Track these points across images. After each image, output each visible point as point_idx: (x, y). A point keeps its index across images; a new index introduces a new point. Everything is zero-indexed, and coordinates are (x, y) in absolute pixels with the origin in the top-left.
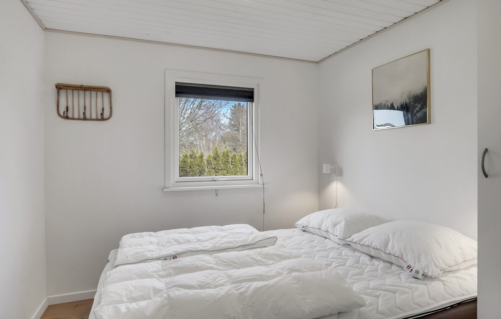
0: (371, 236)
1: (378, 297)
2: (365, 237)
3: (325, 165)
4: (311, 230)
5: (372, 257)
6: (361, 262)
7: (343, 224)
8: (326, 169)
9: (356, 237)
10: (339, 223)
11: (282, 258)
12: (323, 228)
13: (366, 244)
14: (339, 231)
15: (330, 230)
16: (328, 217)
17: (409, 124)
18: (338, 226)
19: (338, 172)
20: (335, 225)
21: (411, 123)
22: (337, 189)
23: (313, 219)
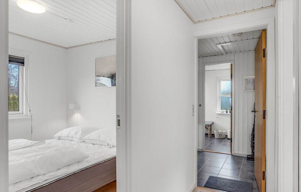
0: (93, 135)
1: (95, 155)
2: (91, 136)
3: (70, 105)
4: (63, 138)
5: (94, 144)
6: (89, 146)
7: (80, 132)
8: (71, 106)
9: (86, 137)
10: (79, 132)
11: (49, 148)
12: (70, 135)
13: (91, 139)
14: (78, 135)
15: (74, 136)
16: (72, 130)
17: (113, 86)
18: (78, 134)
19: (78, 108)
20: (76, 133)
21: (114, 85)
22: (77, 117)
23: (65, 132)
